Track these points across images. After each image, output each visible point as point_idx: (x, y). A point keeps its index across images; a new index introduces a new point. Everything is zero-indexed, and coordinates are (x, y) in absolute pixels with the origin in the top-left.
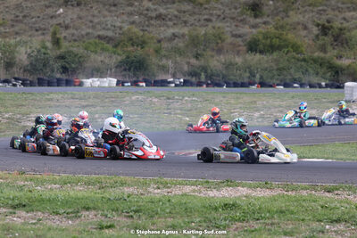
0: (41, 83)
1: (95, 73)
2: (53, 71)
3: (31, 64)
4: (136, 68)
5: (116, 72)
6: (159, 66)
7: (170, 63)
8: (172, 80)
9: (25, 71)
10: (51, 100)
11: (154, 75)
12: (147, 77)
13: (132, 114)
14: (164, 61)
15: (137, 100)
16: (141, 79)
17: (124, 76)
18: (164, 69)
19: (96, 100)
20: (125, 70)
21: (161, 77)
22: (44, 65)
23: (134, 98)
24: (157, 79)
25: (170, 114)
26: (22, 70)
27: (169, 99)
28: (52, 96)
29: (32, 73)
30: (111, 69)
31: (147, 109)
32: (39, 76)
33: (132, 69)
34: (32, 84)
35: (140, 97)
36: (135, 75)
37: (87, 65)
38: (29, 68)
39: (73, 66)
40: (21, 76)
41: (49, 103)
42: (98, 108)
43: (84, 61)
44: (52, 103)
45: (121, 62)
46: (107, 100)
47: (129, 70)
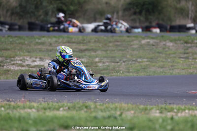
0: (32, 27)
1: (98, 16)
2: (46, 14)
3: (20, 5)
4: (148, 11)
5: (123, 16)
6: (176, 9)
7: (190, 4)
8: (192, 25)
9: (12, 14)
10: (43, 44)
11: (170, 19)
12: (161, 22)
13: (140, 57)
14: (183, 4)
15: (148, 44)
16: (154, 24)
17: (134, 20)
18: (183, 12)
19: (98, 44)
20: (135, 13)
21: (179, 22)
22: (37, 7)
23: (144, 42)
24: (174, 24)
25: (187, 58)
26: (9, 13)
27: (186, 42)
28: (43, 39)
29: (21, 17)
30: (118, 13)
31: (159, 53)
32: (30, 20)
33: (144, 12)
34: (21, 29)
35: (152, 41)
36: (147, 19)
37: (88, 7)
38: (18, 10)
39: (72, 8)
40: (8, 20)
41: (39, 47)
42: (99, 52)
43: (85, 2)
44: (43, 47)
45: (130, 4)
46: (111, 44)
47: (140, 13)
